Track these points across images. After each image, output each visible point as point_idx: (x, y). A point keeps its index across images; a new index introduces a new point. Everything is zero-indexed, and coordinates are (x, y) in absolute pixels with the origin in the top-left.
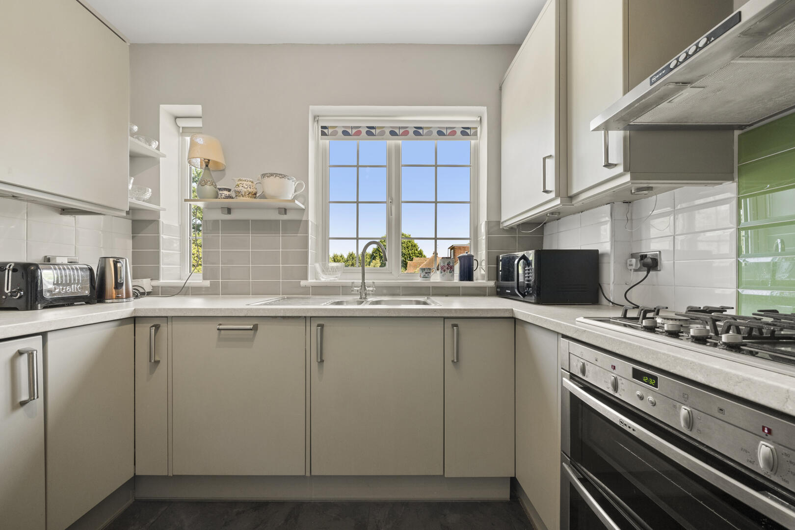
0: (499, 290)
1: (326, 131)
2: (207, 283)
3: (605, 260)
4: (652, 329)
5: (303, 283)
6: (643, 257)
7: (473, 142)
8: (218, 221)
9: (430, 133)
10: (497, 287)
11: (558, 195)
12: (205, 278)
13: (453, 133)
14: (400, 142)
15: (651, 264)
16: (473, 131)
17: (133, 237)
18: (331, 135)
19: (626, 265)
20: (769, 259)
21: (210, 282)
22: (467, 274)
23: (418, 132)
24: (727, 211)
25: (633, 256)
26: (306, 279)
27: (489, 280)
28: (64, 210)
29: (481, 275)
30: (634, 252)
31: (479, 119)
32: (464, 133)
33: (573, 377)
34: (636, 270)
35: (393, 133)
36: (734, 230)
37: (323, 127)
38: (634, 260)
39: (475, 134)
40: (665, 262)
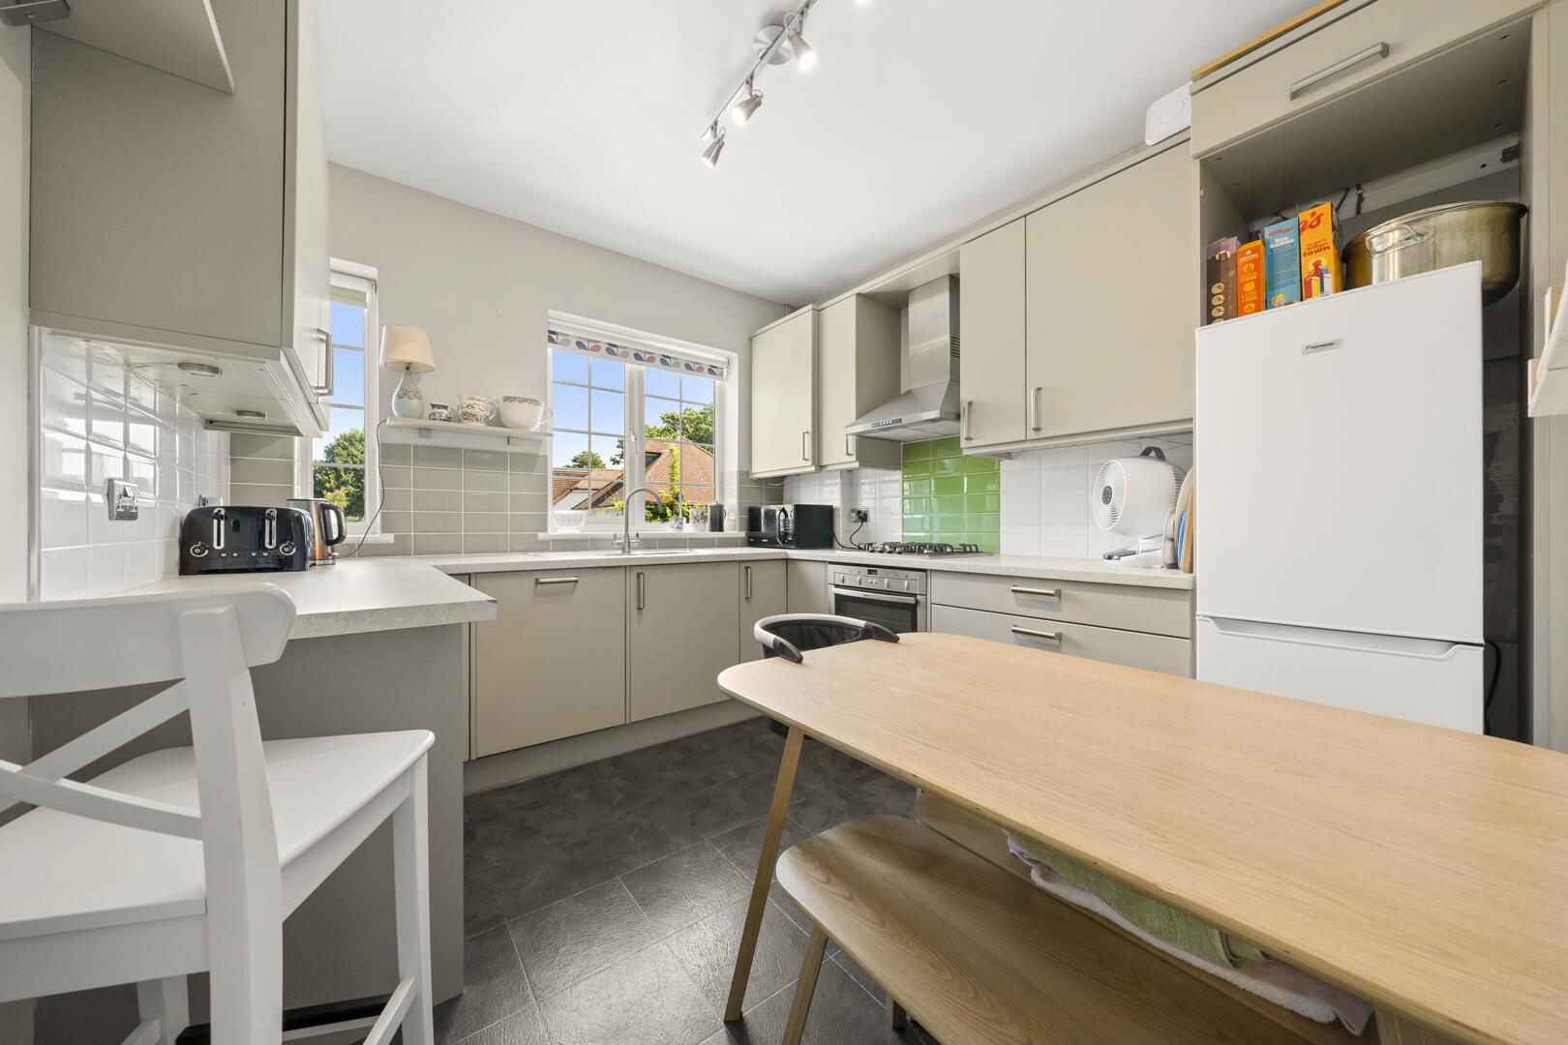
0: (751, 540)
1: (554, 337)
2: (390, 538)
3: (836, 514)
4: (873, 551)
5: (541, 536)
6: (859, 512)
7: (718, 382)
8: (409, 446)
9: (677, 365)
10: (750, 537)
11: (813, 464)
12: (385, 529)
13: (700, 369)
14: (644, 368)
15: (863, 517)
16: (719, 371)
17: (233, 461)
18: (561, 344)
19: (849, 517)
20: (921, 516)
21: (395, 536)
22: (717, 524)
23: (665, 360)
24: (897, 486)
25: (853, 511)
26: (545, 530)
27: (741, 530)
28: (211, 422)
29: (733, 526)
30: (854, 507)
31: (726, 360)
32: (711, 371)
33: (837, 586)
34: (855, 522)
35: (638, 357)
36: (900, 499)
37: (550, 332)
38: (854, 514)
39: (721, 374)
40: (871, 516)
